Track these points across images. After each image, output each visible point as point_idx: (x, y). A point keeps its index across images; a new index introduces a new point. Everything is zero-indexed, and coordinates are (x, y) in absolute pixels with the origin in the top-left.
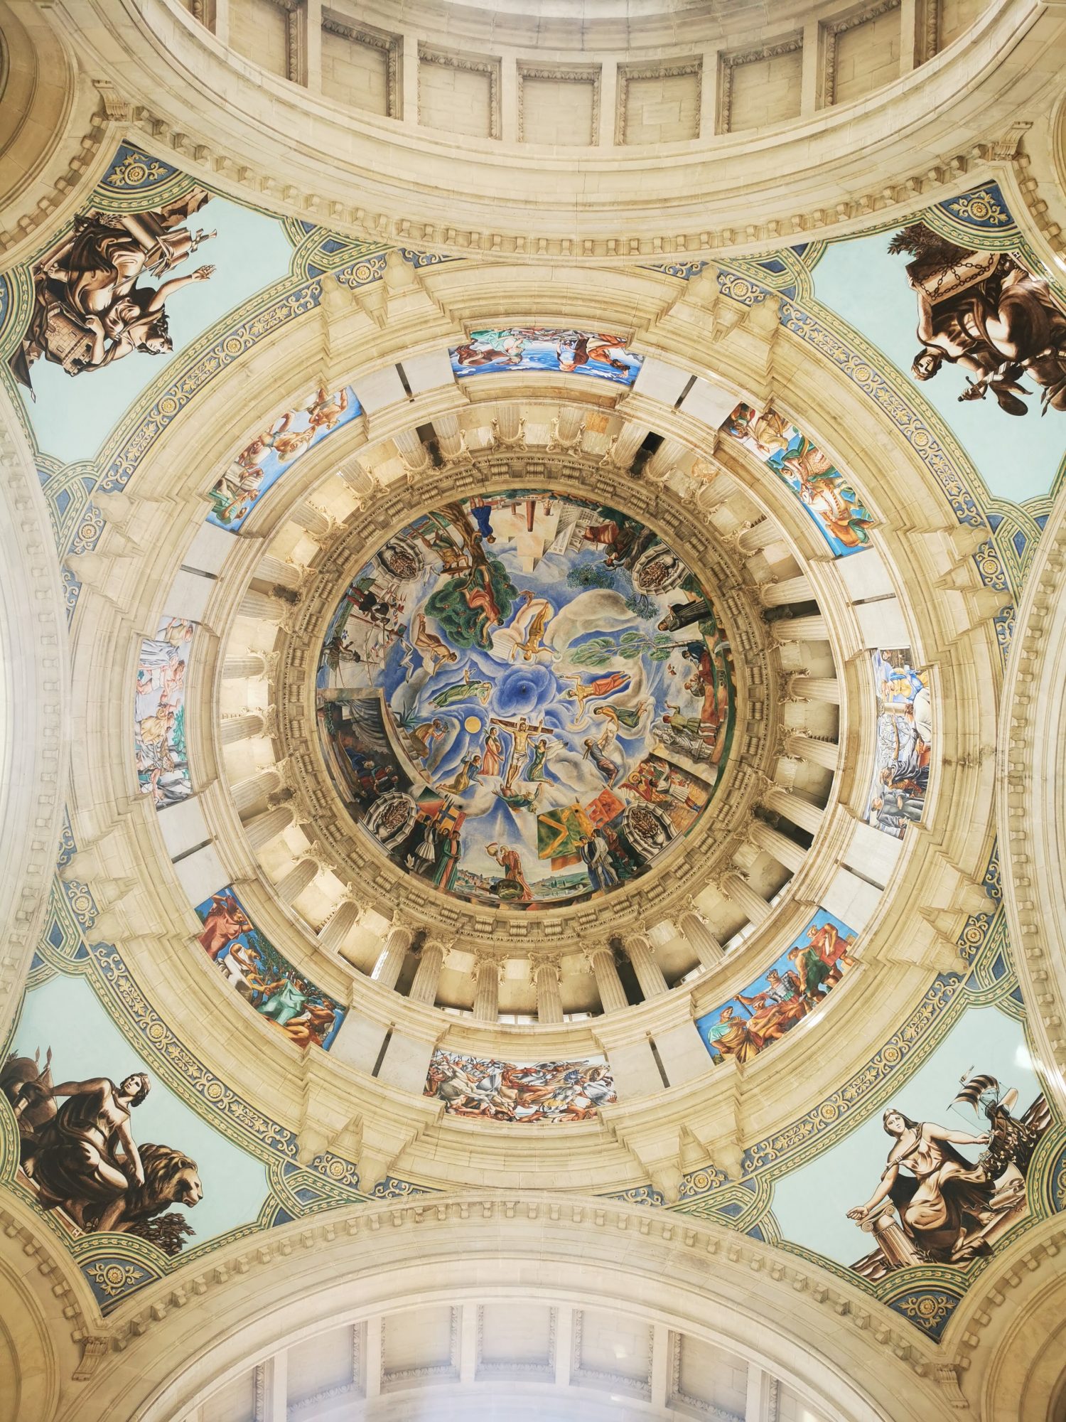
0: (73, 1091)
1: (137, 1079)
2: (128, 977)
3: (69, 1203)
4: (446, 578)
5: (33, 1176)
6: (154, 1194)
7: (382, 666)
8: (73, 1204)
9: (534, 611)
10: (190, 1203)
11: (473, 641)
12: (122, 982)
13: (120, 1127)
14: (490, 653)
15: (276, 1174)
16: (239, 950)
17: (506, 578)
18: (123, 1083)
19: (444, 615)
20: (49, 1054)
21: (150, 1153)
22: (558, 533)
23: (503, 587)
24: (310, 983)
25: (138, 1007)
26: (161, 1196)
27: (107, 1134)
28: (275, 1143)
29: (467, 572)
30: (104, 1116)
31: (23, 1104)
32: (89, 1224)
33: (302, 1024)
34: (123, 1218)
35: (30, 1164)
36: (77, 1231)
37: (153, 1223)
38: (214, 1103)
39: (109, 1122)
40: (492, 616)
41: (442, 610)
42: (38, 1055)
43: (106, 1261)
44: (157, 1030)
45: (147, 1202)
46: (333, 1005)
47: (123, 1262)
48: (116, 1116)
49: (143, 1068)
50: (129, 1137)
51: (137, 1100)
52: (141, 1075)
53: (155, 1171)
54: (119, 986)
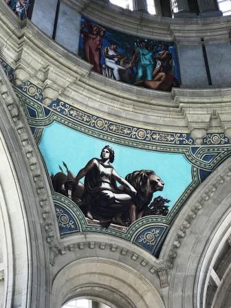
0: (84, 173)
1: (106, 150)
2: (73, 108)
3: (114, 219)
5: (94, 218)
6: (143, 194)
8: (116, 219)
10: (161, 189)
12: (72, 112)
13: (112, 175)
15: (190, 156)
16: (107, 51)
18: (101, 156)
20: (65, 165)
21: (131, 178)
24: (148, 40)
25: (85, 119)
26: (147, 193)
27: (109, 181)
28: (181, 143)
30: (103, 174)
31: (70, 193)
32: (127, 223)
33: (159, 71)
34: (138, 212)
35: (89, 215)
36: (124, 229)
37: (151, 206)
38: (145, 140)
39: (107, 176)
42: (61, 169)
43: (143, 233)
44: (100, 123)
45: (143, 199)
46: (166, 45)
47: (149, 229)
48: (108, 171)
49: (105, 144)
50: (119, 177)
51: (112, 159)
52: (106, 147)
53: (138, 184)
54: (71, 115)
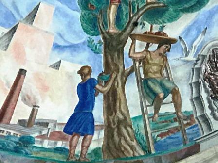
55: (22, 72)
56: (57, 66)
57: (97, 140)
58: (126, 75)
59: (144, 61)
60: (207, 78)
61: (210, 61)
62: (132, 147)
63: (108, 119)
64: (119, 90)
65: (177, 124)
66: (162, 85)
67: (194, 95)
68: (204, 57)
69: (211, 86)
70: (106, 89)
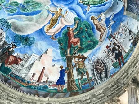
4: (86, 55)
7: (122, 24)
9: (53, 30)
11: (82, 23)
14: (76, 16)
17: (61, 48)
19: (91, 38)
22: (32, 64)
23: (63, 44)
29: (76, 55)
40: (71, 32)
41: (92, 41)
55: (44, 68)
56: (54, 66)
57: (66, 86)
58: (73, 68)
59: (78, 64)
60: (96, 68)
61: (96, 63)
62: (75, 88)
63: (68, 80)
64: (71, 72)
65: (88, 81)
66: (83, 70)
67: (92, 73)
68: (95, 62)
69: (97, 70)
70: (68, 72)
